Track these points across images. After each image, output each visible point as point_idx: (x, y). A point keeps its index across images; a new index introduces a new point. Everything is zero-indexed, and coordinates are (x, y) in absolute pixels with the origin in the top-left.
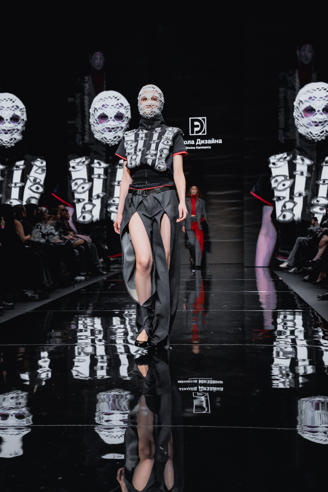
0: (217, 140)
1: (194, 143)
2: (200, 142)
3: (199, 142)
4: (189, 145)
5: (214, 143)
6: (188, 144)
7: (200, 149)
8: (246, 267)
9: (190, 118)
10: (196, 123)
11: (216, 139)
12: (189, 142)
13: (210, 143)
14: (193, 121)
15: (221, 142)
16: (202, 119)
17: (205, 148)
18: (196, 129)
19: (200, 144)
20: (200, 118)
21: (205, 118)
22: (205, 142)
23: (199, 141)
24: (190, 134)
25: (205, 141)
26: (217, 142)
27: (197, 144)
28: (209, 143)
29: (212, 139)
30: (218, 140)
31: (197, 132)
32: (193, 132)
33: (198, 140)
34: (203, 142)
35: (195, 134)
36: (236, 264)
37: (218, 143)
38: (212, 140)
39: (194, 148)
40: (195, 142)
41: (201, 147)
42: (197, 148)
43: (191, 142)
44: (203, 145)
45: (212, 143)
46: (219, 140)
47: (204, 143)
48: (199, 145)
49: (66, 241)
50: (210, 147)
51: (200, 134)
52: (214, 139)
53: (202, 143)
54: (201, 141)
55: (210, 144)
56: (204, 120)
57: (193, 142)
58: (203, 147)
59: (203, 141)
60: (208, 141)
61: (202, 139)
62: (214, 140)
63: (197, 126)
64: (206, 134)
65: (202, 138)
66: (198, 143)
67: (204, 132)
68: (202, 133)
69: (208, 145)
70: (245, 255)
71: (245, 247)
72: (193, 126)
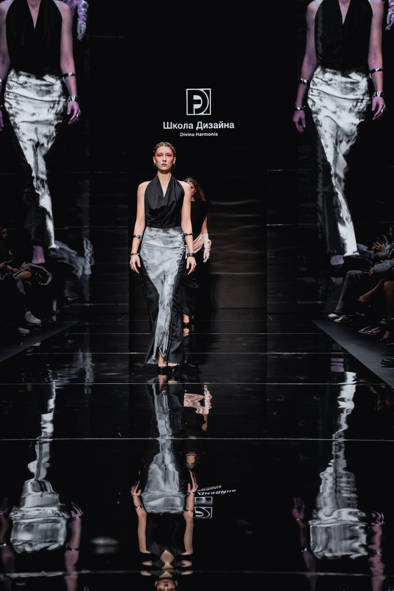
0: (226, 124)
1: (192, 128)
2: (202, 126)
3: (200, 126)
4: (186, 131)
5: (223, 127)
6: (184, 128)
7: (202, 136)
8: (269, 314)
9: (187, 90)
10: (196, 97)
11: (225, 122)
12: (186, 125)
13: (217, 127)
14: (191, 94)
15: (233, 127)
16: (204, 90)
17: (210, 135)
18: (197, 106)
19: (202, 129)
20: (202, 90)
21: (210, 89)
22: (209, 126)
23: (200, 124)
24: (187, 114)
25: (209, 124)
26: (226, 127)
27: (197, 128)
28: (214, 128)
29: (220, 122)
30: (228, 124)
31: (198, 111)
32: (191, 111)
33: (198, 123)
34: (206, 126)
35: (194, 114)
36: (255, 308)
37: (228, 127)
38: (219, 124)
39: (193, 135)
40: (195, 126)
41: (203, 134)
42: (197, 134)
43: (188, 126)
44: (206, 130)
45: (220, 127)
46: (230, 124)
47: (207, 128)
48: (200, 131)
49: (6, 274)
50: (217, 135)
51: (202, 114)
52: (222, 122)
53: (204, 127)
54: (204, 124)
55: (217, 129)
56: (207, 92)
57: (191, 126)
58: (206, 134)
59: (207, 124)
60: (213, 125)
61: (204, 122)
62: (222, 124)
63: (198, 102)
64: (210, 114)
65: (205, 120)
66: (200, 128)
67: (208, 112)
68: (204, 113)
69: (213, 130)
70: (268, 295)
71: (268, 284)
72: (193, 102)
